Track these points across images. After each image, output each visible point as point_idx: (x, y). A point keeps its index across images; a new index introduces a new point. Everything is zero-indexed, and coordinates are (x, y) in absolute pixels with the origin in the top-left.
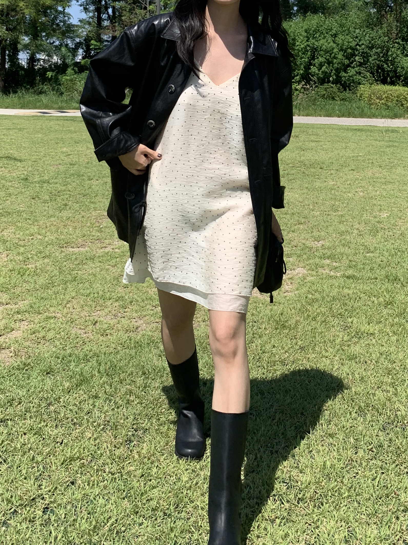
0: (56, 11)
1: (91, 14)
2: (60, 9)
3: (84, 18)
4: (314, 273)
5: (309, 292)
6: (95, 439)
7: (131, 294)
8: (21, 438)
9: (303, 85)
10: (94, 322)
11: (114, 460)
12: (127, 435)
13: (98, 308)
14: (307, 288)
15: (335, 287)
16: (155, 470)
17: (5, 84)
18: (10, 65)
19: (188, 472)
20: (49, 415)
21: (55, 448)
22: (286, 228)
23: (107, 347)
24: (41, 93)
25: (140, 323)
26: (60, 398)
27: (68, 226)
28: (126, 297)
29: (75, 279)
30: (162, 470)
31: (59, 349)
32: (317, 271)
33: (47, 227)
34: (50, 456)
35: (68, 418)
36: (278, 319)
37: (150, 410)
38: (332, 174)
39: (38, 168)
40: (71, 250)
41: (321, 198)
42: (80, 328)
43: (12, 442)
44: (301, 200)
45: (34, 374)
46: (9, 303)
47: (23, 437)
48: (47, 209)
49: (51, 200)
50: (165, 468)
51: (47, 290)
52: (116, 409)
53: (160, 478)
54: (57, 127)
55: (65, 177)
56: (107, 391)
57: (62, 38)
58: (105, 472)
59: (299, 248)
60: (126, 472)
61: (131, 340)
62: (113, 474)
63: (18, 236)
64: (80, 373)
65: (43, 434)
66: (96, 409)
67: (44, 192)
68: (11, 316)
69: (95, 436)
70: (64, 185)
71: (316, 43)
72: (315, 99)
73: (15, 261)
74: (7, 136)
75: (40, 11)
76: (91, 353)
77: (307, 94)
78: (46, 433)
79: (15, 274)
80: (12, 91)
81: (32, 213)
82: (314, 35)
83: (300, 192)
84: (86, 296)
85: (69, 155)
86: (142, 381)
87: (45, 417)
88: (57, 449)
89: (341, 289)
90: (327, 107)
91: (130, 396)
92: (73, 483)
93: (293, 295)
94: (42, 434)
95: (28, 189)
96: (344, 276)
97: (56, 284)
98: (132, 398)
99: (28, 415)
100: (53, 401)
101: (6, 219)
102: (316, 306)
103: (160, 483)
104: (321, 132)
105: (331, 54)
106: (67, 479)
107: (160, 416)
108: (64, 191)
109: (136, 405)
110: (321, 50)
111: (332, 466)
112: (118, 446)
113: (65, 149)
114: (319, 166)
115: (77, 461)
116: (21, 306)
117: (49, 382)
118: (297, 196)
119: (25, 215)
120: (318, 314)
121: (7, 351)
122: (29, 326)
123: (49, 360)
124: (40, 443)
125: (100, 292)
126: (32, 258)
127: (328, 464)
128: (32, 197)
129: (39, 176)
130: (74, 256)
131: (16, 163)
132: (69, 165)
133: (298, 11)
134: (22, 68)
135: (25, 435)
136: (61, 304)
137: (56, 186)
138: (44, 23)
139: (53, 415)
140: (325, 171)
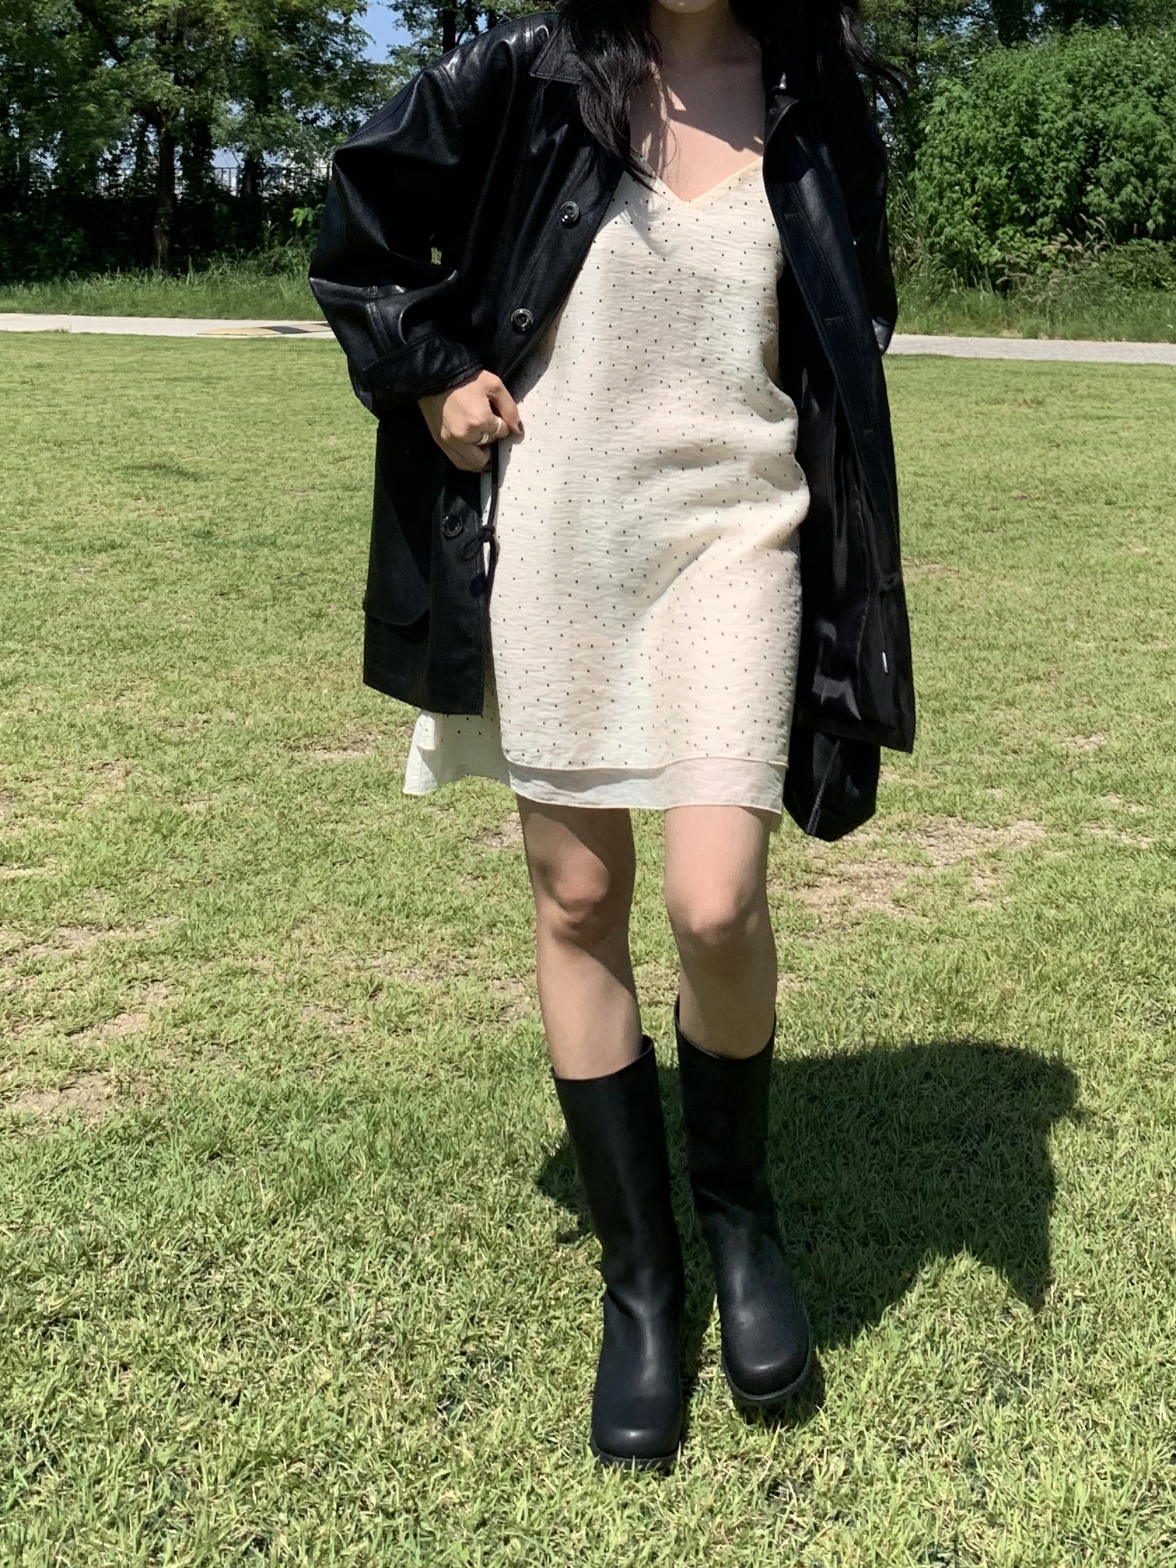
0: (322, 22)
1: (425, 31)
2: (333, 17)
3: (406, 45)
4: (1068, 838)
5: (1048, 900)
6: (342, 1390)
7: (493, 900)
8: (113, 1380)
9: (1063, 244)
10: (371, 990)
11: (395, 1464)
12: (445, 1378)
13: (389, 943)
14: (1044, 886)
15: (1133, 885)
16: (522, 1504)
17: (172, 243)
18: (188, 187)
19: (627, 1512)
20: (206, 1302)
21: (216, 1418)
22: (987, 693)
23: (406, 1070)
24: (278, 268)
25: (514, 992)
26: (242, 1243)
27: (318, 682)
28: (478, 910)
29: (324, 850)
30: (543, 1505)
31: (257, 1074)
32: (1076, 830)
33: (254, 684)
34: (196, 1446)
35: (263, 1314)
36: (945, 987)
37: (521, 1289)
38: (1141, 521)
39: (245, 500)
40: (322, 756)
41: (1104, 599)
42: (328, 1009)
43: (82, 1395)
44: (1039, 602)
45: (172, 1156)
46: (119, 925)
47: (117, 1378)
48: (261, 626)
49: (275, 598)
50: (557, 1498)
51: (236, 885)
52: (414, 1286)
53: (539, 1533)
54: (320, 374)
55: (325, 527)
56: (391, 1220)
57: (339, 104)
58: (364, 1508)
59: (1027, 758)
60: (432, 1507)
61: (480, 1048)
62: (390, 1516)
63: (163, 712)
64: (312, 1156)
65: (183, 1370)
66: (352, 1285)
67: (257, 573)
68: (119, 965)
69: (343, 1379)
70: (320, 553)
71: (1101, 114)
72: (1103, 285)
73: (148, 791)
74: (167, 400)
75: (274, 26)
76: (355, 1088)
77: (1075, 272)
78: (191, 1364)
79: (145, 832)
80: (195, 265)
81: (214, 638)
82: (1095, 89)
83: (1036, 576)
84: (356, 904)
85: (344, 459)
86: (504, 1188)
87: (192, 1307)
88: (219, 1422)
89: (1151, 892)
90: (1139, 310)
91: (463, 1239)
92: (260, 1543)
93: (998, 909)
94: (177, 1367)
95: (212, 565)
96: (1159, 848)
97: (266, 865)
98: (467, 1248)
99: (140, 1300)
100: (221, 1254)
101: (133, 660)
102: (1067, 943)
103: (537, 1551)
104: (1114, 388)
105: (1148, 149)
106: (243, 1530)
107: (552, 1313)
108: (318, 571)
109: (479, 1271)
110: (1116, 137)
111: (1095, 1504)
112: (412, 1417)
113: (332, 442)
114: (1103, 495)
115: (280, 1466)
116: (153, 933)
117: (213, 1185)
118: (1028, 590)
119: (191, 648)
120: (1073, 973)
121: (97, 1079)
122: (170, 998)
123: (222, 1112)
124: (170, 1399)
125: (398, 893)
126: (199, 780)
127: (1081, 1495)
128: (218, 590)
129: (246, 526)
130: (329, 777)
131: (181, 483)
132: (339, 491)
133: (1046, 16)
134: (224, 195)
135: (125, 1369)
136: (275, 930)
137: (295, 555)
138: (287, 63)
139: (219, 1303)
140: (1121, 513)
